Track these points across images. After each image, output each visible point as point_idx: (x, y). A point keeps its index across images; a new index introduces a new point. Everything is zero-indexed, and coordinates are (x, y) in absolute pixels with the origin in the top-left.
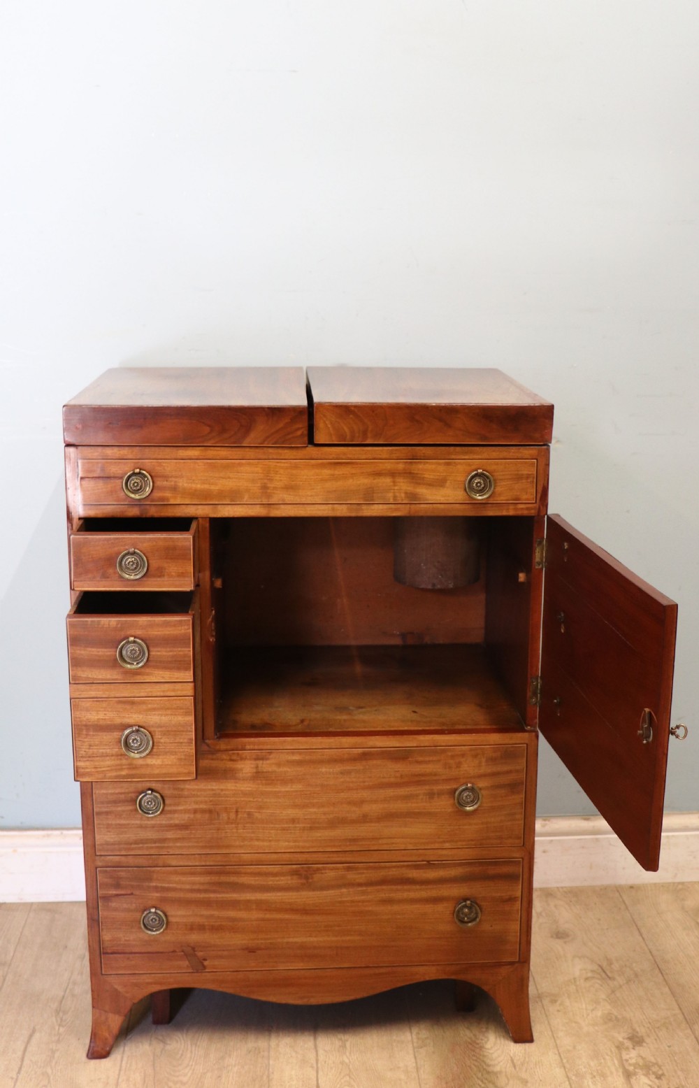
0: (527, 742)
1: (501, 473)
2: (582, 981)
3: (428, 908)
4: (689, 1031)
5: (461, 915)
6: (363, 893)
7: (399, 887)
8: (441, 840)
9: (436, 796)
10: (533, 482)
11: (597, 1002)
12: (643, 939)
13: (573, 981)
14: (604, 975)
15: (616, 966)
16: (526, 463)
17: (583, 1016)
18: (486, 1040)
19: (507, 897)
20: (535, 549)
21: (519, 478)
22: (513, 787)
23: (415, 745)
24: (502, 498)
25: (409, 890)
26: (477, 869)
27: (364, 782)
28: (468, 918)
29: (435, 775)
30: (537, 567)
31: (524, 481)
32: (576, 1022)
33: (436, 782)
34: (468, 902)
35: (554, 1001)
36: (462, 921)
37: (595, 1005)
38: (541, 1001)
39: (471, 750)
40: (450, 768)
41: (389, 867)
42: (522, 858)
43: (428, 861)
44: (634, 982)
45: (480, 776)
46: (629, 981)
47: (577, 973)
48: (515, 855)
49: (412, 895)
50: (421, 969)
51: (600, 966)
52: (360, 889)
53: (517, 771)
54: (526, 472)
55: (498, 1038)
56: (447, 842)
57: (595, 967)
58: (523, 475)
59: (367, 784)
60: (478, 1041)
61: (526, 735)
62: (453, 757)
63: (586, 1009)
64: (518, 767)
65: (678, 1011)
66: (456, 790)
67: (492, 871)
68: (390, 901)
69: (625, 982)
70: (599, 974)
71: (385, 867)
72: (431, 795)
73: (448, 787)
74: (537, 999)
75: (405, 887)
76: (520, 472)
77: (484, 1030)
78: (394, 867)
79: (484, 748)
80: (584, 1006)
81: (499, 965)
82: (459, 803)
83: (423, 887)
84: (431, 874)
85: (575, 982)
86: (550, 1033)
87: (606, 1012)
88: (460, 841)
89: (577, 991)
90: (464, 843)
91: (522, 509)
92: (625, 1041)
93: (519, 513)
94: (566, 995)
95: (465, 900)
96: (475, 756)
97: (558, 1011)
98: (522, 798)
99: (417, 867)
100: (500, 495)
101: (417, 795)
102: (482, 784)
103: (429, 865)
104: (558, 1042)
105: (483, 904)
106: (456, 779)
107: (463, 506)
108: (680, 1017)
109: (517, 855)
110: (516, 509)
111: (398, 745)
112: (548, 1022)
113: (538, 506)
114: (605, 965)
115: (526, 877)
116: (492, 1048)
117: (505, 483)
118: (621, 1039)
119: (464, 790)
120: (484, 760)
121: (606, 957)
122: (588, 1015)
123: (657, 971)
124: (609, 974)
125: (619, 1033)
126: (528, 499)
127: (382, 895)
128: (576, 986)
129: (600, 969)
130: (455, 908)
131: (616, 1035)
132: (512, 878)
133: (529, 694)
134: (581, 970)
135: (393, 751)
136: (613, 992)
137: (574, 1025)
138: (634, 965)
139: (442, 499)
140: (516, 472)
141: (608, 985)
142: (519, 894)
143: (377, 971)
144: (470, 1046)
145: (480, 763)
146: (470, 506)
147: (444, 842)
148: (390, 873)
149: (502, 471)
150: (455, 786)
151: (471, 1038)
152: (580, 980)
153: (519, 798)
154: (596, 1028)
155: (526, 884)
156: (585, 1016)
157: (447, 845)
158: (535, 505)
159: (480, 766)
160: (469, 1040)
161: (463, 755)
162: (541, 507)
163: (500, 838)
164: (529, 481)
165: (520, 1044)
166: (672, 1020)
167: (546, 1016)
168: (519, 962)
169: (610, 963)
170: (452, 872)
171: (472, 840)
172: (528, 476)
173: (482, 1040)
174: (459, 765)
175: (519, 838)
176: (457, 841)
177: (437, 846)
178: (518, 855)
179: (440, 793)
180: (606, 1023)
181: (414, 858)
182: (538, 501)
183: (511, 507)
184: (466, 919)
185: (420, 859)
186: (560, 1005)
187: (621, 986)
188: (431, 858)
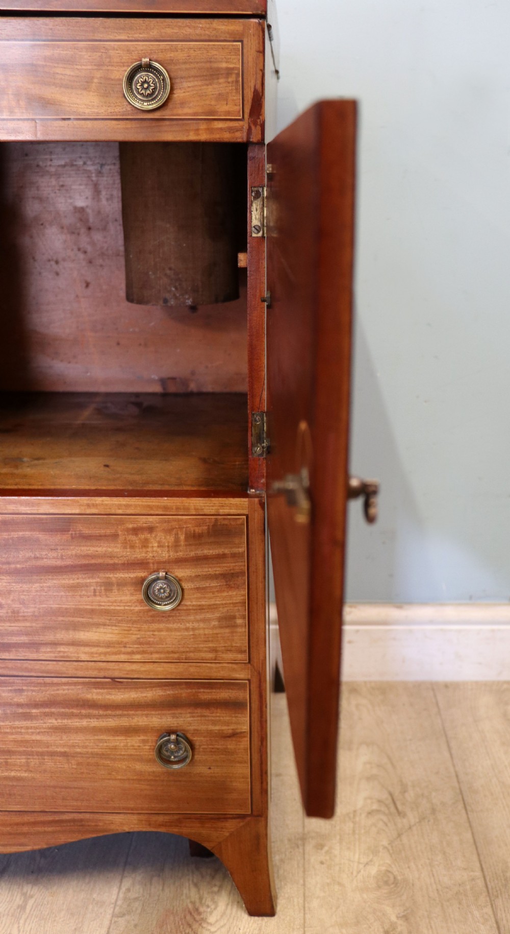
0: (246, 512)
1: (184, 66)
2: (363, 816)
3: (119, 741)
4: (488, 910)
5: (165, 753)
6: (27, 717)
7: (75, 711)
8: (129, 650)
9: (115, 588)
10: (237, 82)
11: (375, 852)
12: (451, 755)
13: (352, 816)
14: (393, 809)
15: (410, 795)
16: (223, 48)
17: (352, 873)
18: (213, 907)
19: (230, 731)
20: (251, 205)
21: (212, 74)
22: (228, 578)
23: (77, 511)
24: (186, 110)
25: (88, 716)
26: (184, 693)
27: (9, 563)
28: (175, 757)
29: (111, 557)
30: (254, 235)
31: (221, 80)
32: (340, 884)
33: (114, 568)
34: (173, 737)
35: (320, 847)
36: (166, 761)
37: (371, 857)
38: (304, 845)
39: (162, 522)
40: (132, 547)
41: (57, 684)
42: (249, 680)
43: (112, 679)
44: (429, 821)
45: (180, 562)
46: (422, 819)
47: (360, 803)
48: (237, 676)
49: (94, 723)
50: (118, 818)
51: (391, 794)
52: (20, 710)
53: (234, 556)
54: (224, 65)
55: (229, 907)
56: (138, 653)
57: (385, 796)
58: (218, 69)
59: (13, 566)
60: (201, 909)
61: (244, 501)
62: (136, 531)
63: (359, 863)
64: (236, 550)
65: (478, 873)
66: (143, 580)
67: (206, 695)
68: (64, 730)
69: (417, 820)
70: (387, 806)
71: (52, 684)
72: (108, 586)
73: (132, 575)
74: (300, 842)
75: (83, 712)
76: (215, 65)
77: (216, 889)
78: (65, 684)
79: (182, 520)
80: (357, 856)
81: (224, 818)
82: (148, 598)
83: (109, 712)
84: (119, 696)
85: (354, 816)
86: (301, 901)
87: (384, 868)
88: (157, 652)
89: (354, 831)
90: (162, 656)
91: (221, 129)
92: (400, 922)
93: (216, 137)
94: (338, 837)
95: (169, 733)
96: (169, 531)
97: (322, 863)
98: (245, 595)
99: (97, 685)
100: (183, 104)
101: (87, 586)
102: (180, 572)
103: (115, 682)
104: (308, 916)
105: (197, 740)
106: (142, 564)
107: (122, 124)
108: (480, 883)
109: (242, 674)
110: (210, 130)
111: (52, 511)
112: (304, 881)
113: (246, 127)
114: (396, 793)
115: (255, 705)
116: (217, 921)
117: (190, 84)
118: (394, 918)
119: (155, 580)
120: (182, 537)
121: (401, 781)
122: (359, 872)
123: (460, 806)
124: (400, 807)
125: (393, 906)
126: (228, 113)
127: (53, 722)
128: (354, 822)
129: (390, 798)
130: (157, 741)
131: (388, 909)
132: (234, 706)
133: (251, 439)
134: (366, 799)
135: (46, 519)
136: (399, 835)
137: (337, 888)
138: (434, 794)
139: (87, 111)
140: (208, 65)
141: (395, 824)
142: (246, 728)
143: (57, 818)
144: (188, 917)
145: (177, 540)
146: (134, 124)
147: (133, 653)
148: (60, 692)
149: (185, 63)
150: (142, 574)
151: (193, 903)
152: (361, 814)
153: (240, 595)
154: (365, 896)
155: (256, 716)
156: (355, 873)
157: (137, 657)
158: (241, 123)
159: (176, 545)
160: (190, 906)
161: (151, 529)
162: (253, 127)
163: (214, 650)
164: (230, 80)
165: (256, 918)
166: (468, 887)
167: (304, 871)
168: (252, 815)
169: (404, 791)
170: (149, 695)
171: (173, 652)
172: (229, 72)
173: (208, 906)
174: (145, 544)
175: (241, 652)
176: (151, 653)
177: (123, 657)
178: (242, 676)
179: (121, 584)
180: (379, 887)
181: (95, 674)
182: (246, 116)
183: (203, 126)
184: (172, 757)
185: (102, 674)
186: (327, 852)
187: (410, 828)
188: (116, 674)
